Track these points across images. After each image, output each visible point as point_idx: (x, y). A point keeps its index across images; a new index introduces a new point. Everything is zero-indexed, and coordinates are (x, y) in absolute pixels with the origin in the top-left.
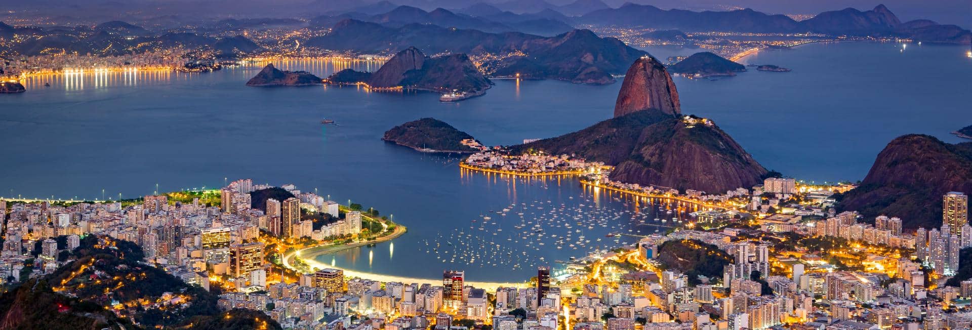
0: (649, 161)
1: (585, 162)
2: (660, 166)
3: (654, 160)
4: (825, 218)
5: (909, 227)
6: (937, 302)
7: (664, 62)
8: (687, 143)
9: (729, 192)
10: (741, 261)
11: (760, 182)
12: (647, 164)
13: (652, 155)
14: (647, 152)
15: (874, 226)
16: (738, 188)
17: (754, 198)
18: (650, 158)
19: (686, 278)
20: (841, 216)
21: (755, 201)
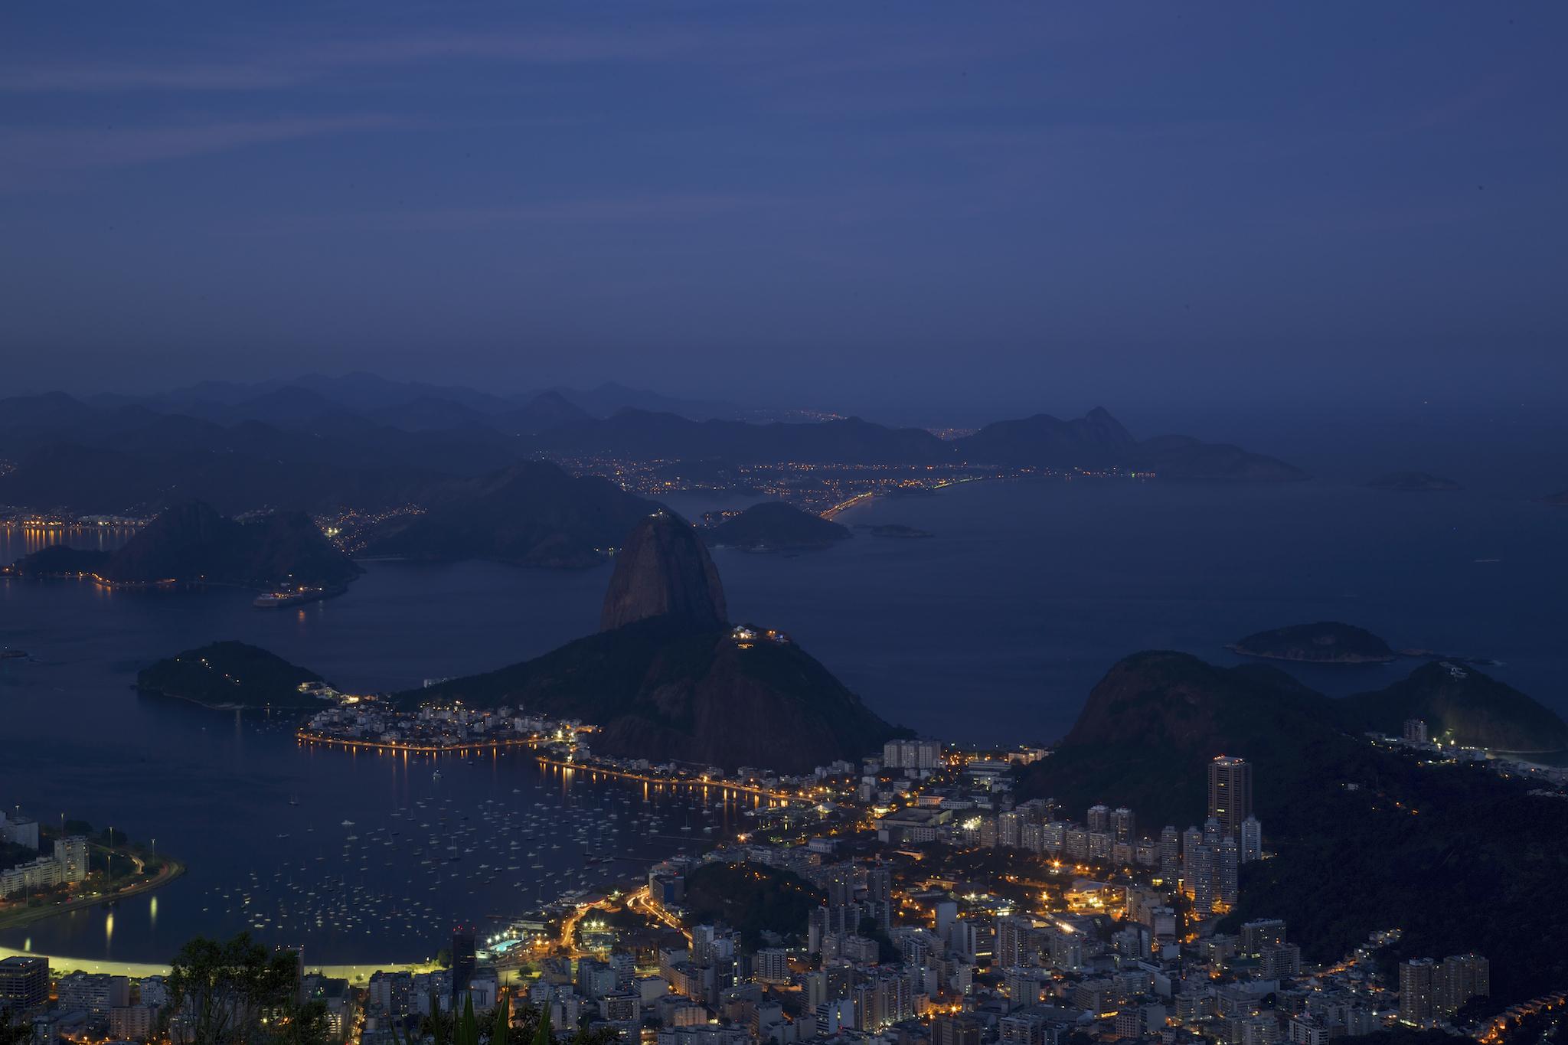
0: (668, 713)
1: (546, 718)
2: (688, 723)
3: (677, 710)
5: (1147, 825)
6: (1198, 963)
7: (695, 523)
8: (739, 677)
9: (818, 770)
11: (877, 748)
12: (664, 719)
13: (673, 702)
14: (663, 696)
15: (1084, 823)
16: (836, 759)
17: (865, 778)
18: (669, 707)
19: (737, 936)
20: (1025, 808)
21: (866, 784)
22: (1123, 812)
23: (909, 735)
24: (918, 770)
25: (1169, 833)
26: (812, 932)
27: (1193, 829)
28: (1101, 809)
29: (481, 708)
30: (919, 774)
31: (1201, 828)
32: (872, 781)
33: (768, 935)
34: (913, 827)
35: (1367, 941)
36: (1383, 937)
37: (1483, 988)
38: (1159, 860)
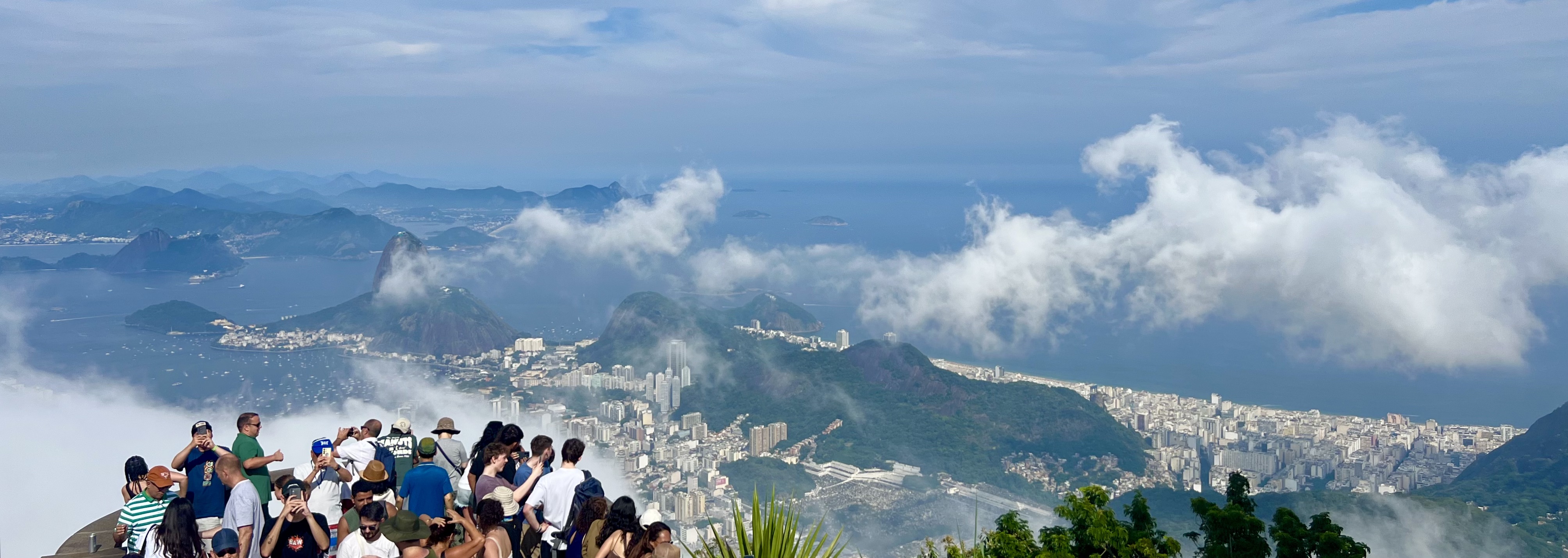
0: (408, 330)
1: (343, 335)
2: (418, 333)
3: (412, 329)
4: (570, 370)
5: (638, 374)
6: (662, 435)
8: (443, 312)
9: (483, 354)
11: (512, 343)
12: (406, 332)
13: (410, 324)
14: (405, 322)
15: (611, 374)
16: (492, 349)
17: (506, 358)
18: (407, 327)
20: (582, 368)
21: (507, 360)
23: (527, 336)
24: (532, 352)
25: (650, 375)
27: (660, 374)
28: (618, 366)
29: (311, 330)
30: (532, 354)
31: (664, 373)
32: (510, 359)
34: (529, 379)
35: (736, 419)
36: (742, 418)
37: (784, 437)
38: (645, 388)
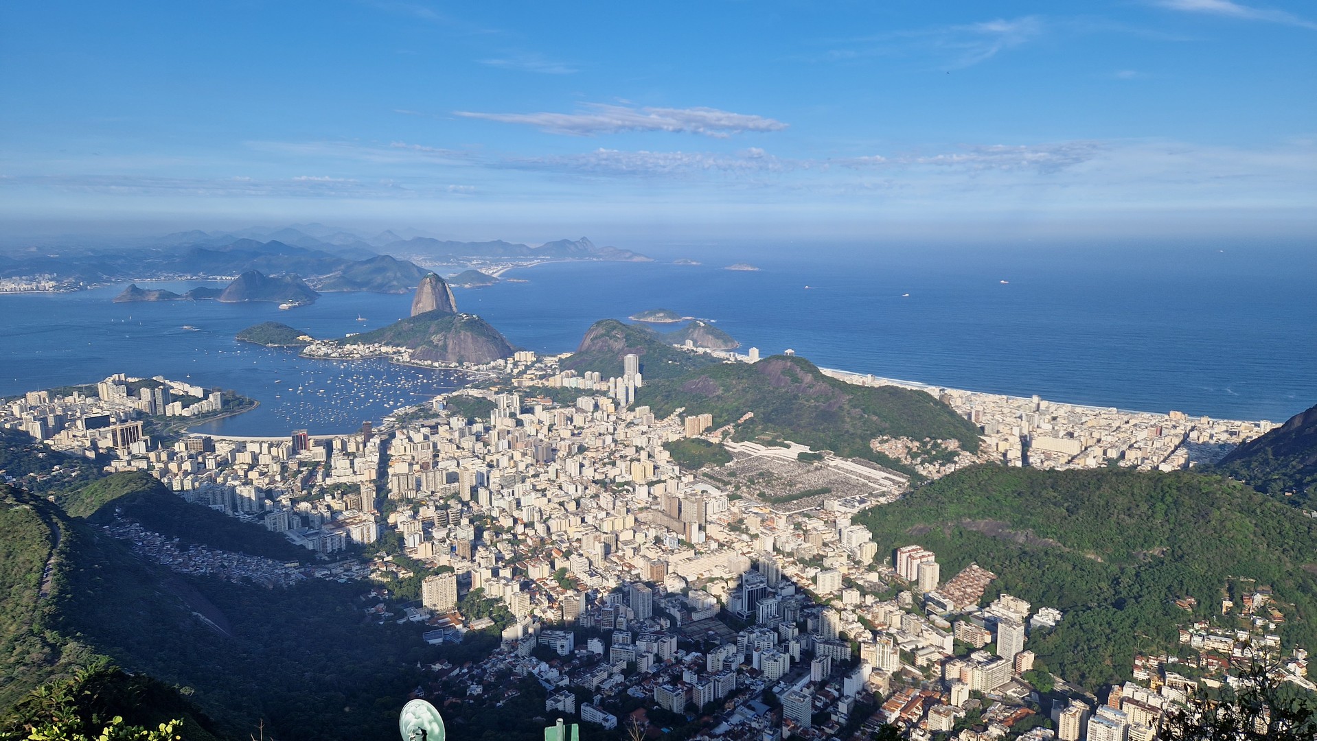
0: (437, 344)
1: (392, 347)
2: (445, 347)
3: (441, 343)
4: (554, 374)
5: (604, 378)
6: (622, 422)
7: (443, 277)
8: (462, 332)
9: (492, 362)
10: (502, 406)
11: (512, 354)
12: (436, 346)
13: (439, 340)
14: (436, 339)
15: (584, 378)
16: (498, 359)
17: (508, 365)
19: (466, 420)
20: (563, 373)
22: (597, 373)
23: (523, 350)
24: (527, 361)
25: (612, 379)
26: (492, 417)
28: (590, 372)
29: (370, 344)
30: (527, 363)
31: (622, 378)
32: (511, 366)
33: (476, 419)
34: (525, 381)
35: (675, 411)
36: (679, 410)
37: (710, 424)
38: (609, 388)
